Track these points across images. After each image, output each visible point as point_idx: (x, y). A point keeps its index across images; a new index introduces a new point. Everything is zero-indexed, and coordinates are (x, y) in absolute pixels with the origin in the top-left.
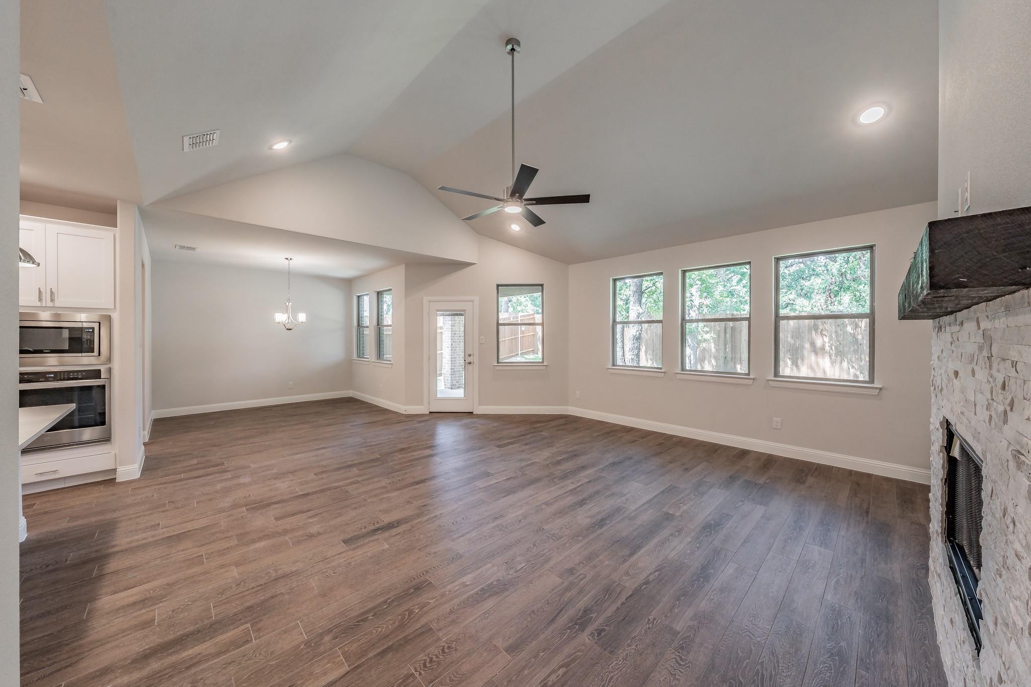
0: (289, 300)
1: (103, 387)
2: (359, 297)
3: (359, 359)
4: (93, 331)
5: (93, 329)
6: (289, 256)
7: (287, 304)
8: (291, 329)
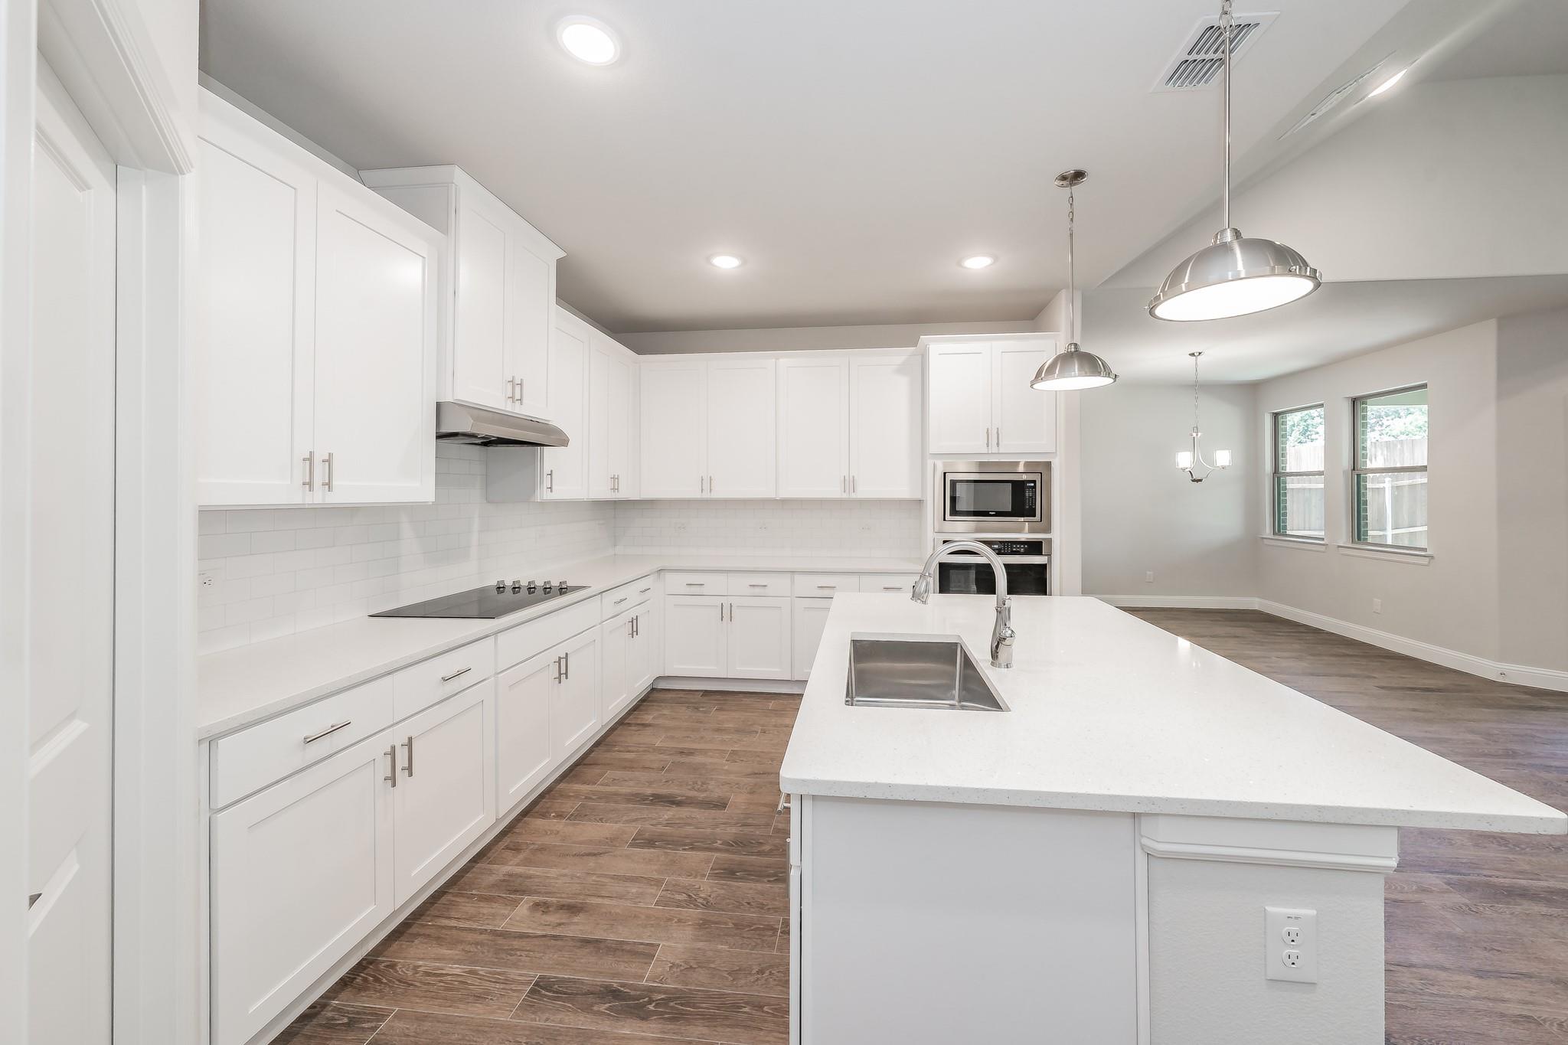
0: (1196, 429)
1: (1043, 567)
2: (1276, 416)
3: (1277, 537)
4: (1035, 487)
5: (1034, 482)
6: (1196, 350)
7: (1194, 435)
8: (1201, 480)
